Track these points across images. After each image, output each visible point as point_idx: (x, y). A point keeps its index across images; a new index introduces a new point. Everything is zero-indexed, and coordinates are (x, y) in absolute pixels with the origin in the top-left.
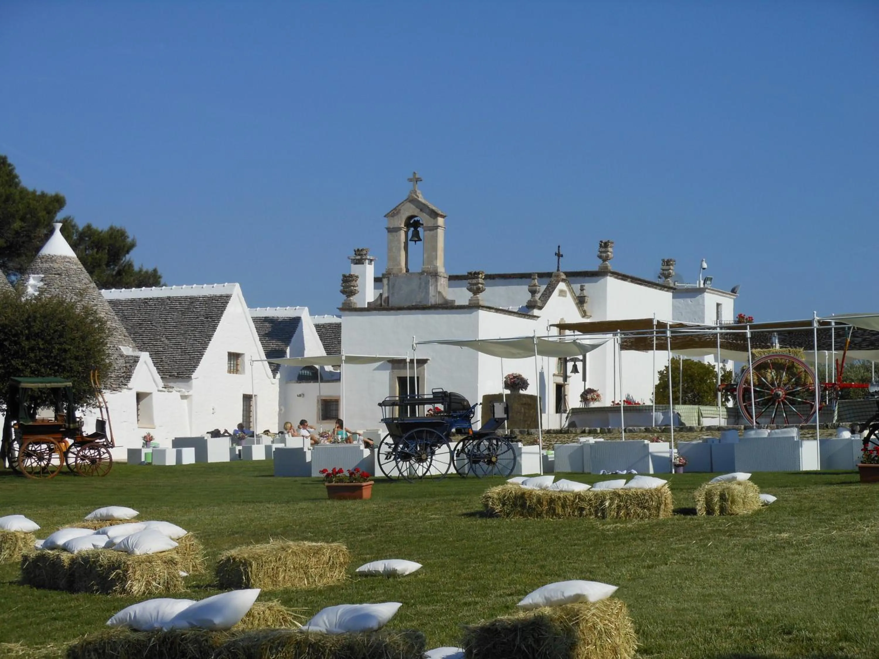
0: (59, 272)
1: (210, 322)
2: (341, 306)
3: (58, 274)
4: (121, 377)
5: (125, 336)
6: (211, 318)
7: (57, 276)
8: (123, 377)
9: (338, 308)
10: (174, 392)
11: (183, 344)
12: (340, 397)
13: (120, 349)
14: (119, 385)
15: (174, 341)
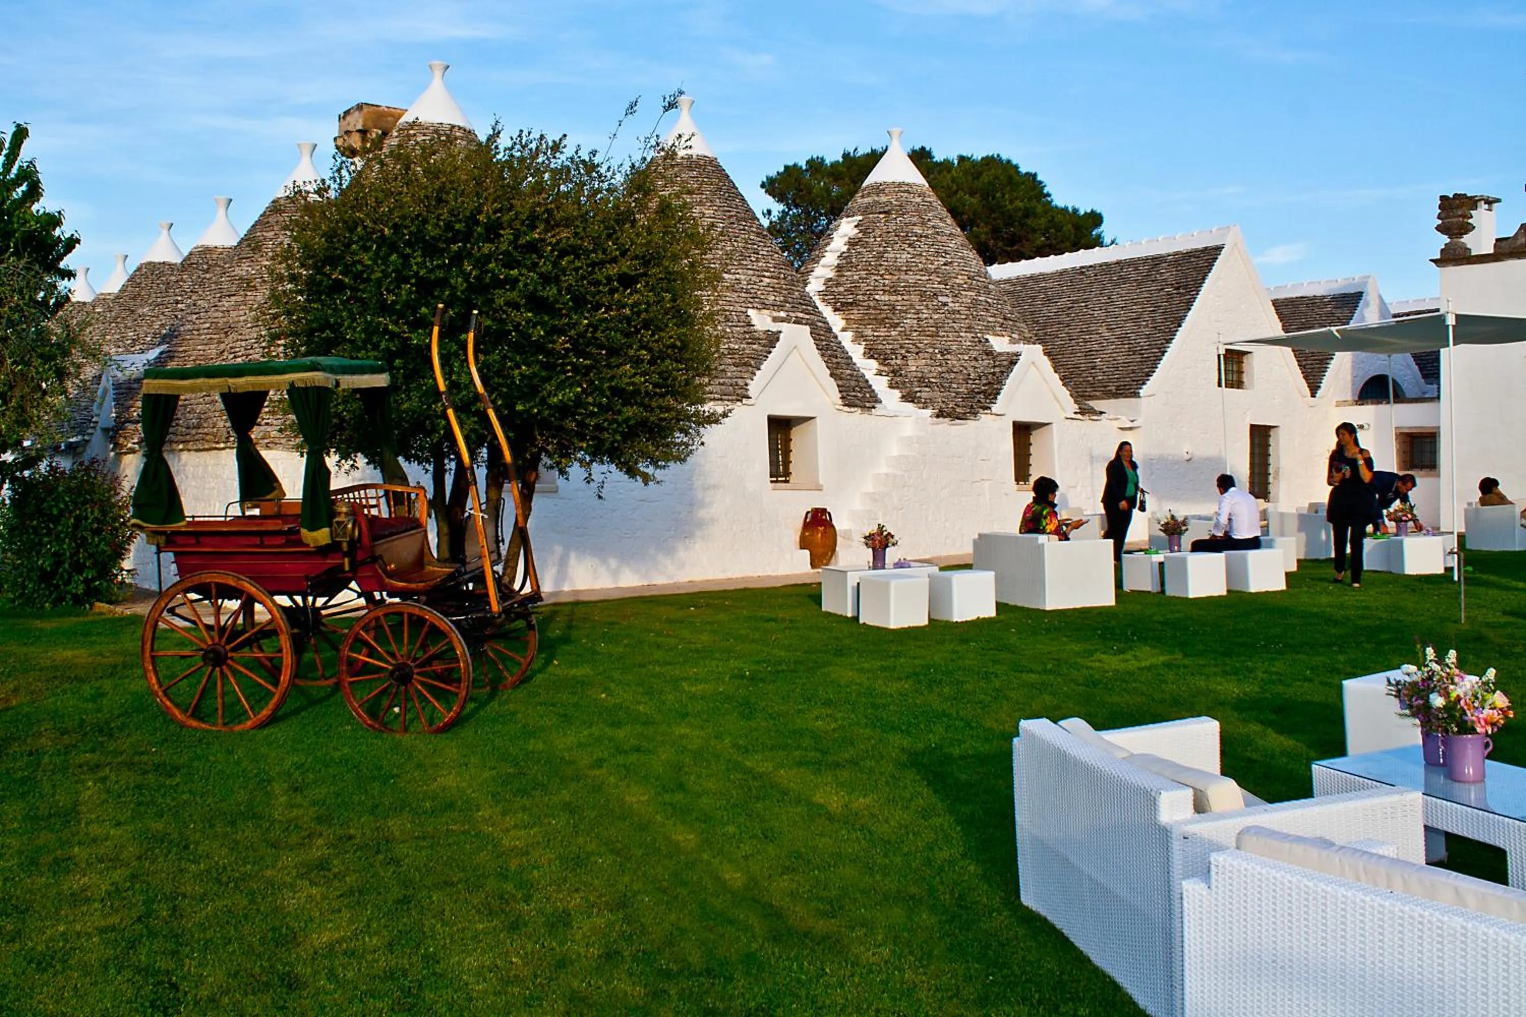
0: (886, 209)
1: (1183, 295)
2: (1438, 257)
3: (885, 212)
4: (979, 393)
5: (1005, 319)
6: (1185, 287)
7: (882, 216)
8: (984, 392)
9: (1432, 260)
10: (1104, 421)
11: (1133, 336)
12: (1439, 428)
13: (987, 340)
14: (972, 407)
15: (1118, 332)
